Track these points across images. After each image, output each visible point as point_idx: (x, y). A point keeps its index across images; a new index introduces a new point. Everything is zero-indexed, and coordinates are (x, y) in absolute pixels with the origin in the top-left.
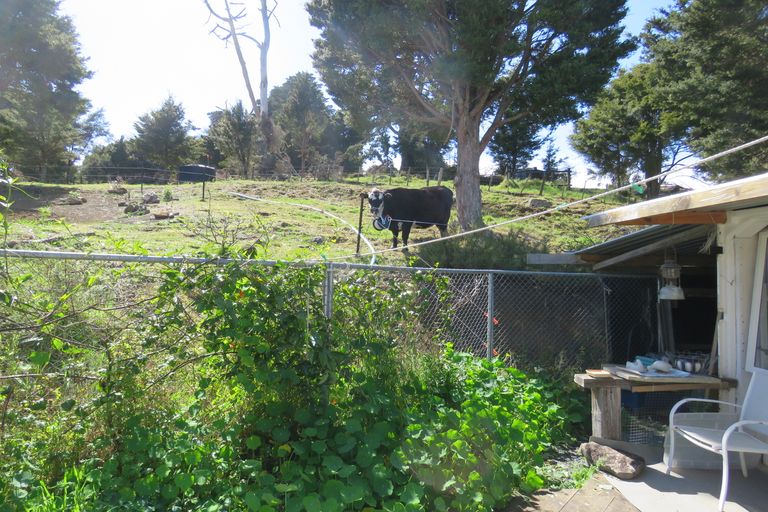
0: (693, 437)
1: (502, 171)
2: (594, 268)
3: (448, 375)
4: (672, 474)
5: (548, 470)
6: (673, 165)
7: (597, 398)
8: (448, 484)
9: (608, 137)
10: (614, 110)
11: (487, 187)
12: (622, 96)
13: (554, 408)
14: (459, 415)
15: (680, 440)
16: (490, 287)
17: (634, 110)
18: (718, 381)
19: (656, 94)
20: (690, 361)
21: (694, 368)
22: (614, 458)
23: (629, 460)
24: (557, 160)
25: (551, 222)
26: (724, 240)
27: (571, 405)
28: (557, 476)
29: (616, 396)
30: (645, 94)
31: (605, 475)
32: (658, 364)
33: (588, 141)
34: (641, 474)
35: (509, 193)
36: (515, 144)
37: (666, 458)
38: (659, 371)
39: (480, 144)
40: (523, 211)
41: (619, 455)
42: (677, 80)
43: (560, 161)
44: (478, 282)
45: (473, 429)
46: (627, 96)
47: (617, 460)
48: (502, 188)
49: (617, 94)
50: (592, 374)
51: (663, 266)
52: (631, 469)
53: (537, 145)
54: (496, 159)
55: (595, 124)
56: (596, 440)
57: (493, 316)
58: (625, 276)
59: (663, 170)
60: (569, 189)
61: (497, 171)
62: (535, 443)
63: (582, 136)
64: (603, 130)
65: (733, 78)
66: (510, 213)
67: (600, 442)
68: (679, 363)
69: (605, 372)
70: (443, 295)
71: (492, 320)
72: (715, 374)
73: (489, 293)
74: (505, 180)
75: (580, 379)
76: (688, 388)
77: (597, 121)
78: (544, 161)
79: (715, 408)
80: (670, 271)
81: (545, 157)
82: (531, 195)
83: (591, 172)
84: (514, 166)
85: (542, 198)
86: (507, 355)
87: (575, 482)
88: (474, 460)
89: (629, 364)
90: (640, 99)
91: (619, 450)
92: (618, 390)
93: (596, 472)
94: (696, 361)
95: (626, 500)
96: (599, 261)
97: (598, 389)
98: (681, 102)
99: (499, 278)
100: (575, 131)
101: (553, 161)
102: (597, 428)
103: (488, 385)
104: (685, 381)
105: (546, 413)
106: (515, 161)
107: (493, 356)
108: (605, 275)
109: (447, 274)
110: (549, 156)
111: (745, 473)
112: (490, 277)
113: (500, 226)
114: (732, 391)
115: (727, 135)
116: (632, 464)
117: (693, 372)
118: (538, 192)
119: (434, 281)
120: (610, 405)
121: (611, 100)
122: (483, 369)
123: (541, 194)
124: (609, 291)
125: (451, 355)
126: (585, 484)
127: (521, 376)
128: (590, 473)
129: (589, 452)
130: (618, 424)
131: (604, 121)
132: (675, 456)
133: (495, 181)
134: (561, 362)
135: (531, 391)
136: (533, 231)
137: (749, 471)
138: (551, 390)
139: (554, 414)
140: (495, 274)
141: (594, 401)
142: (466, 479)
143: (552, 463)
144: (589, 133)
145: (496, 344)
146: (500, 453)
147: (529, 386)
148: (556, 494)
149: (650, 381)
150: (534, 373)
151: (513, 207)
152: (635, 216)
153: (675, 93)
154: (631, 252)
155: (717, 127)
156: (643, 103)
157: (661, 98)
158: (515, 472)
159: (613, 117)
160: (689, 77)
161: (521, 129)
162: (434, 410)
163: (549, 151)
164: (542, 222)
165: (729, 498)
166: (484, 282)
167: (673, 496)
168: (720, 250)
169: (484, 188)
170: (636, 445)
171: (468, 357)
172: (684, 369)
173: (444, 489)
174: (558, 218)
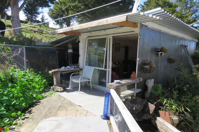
0: (74, 81)
1: (28, 19)
2: (54, 47)
3: (12, 75)
4: (71, 89)
5: (43, 95)
6: (73, 24)
7: (55, 76)
8: (13, 102)
9: (58, 15)
10: (59, 7)
11: (23, 24)
12: (61, 4)
13: (45, 80)
14: (16, 85)
15: (72, 82)
16: (24, 51)
17: (64, 8)
18: (79, 69)
19: (68, 5)
20: (74, 66)
21: (75, 67)
22: (59, 88)
23: (62, 88)
24: (45, 19)
25: (43, 35)
26: (80, 40)
27: (49, 80)
28: (46, 95)
29: (59, 75)
30: (66, 5)
31: (57, 92)
32: (68, 67)
33: (53, 14)
34: (65, 90)
35: (31, 27)
36: (32, 12)
37: (69, 86)
38: (68, 68)
39: (19, 8)
40: (35, 32)
41: (60, 88)
42: (73, 3)
43: (46, 19)
44: (20, 49)
45: (21, 88)
46: (62, 4)
47: (60, 89)
48: (28, 24)
49: (60, 3)
50: (53, 71)
51: (68, 45)
52: (62, 90)
53: (38, 13)
54: (26, 16)
55: (54, 10)
56: (55, 85)
57: (26, 59)
58: (61, 48)
59: (71, 25)
60: (48, 27)
61: (26, 19)
62: (39, 89)
63: (51, 13)
64: (56, 12)
65: (84, 5)
66: (31, 32)
67: (56, 86)
68: (72, 66)
69: (56, 70)
70: (8, 53)
71: (26, 60)
72: (79, 68)
73: (24, 53)
74: (29, 22)
75: (50, 72)
76: (74, 71)
77: (55, 9)
78: (41, 19)
79: (79, 74)
80: (70, 46)
81: (41, 18)
82: (37, 28)
83: (54, 23)
84: (32, 19)
85: (41, 29)
86: (31, 69)
87: (50, 95)
88: (22, 95)
89: (62, 67)
90: (65, 6)
91: (60, 87)
92: (59, 73)
93: (55, 92)
94: (75, 65)
95: (61, 96)
96: (55, 45)
97: (55, 74)
98: (74, 8)
99: (27, 48)
100: (49, 11)
101: (44, 19)
102: (55, 83)
103: (25, 77)
104: (73, 70)
105: (43, 82)
106: (32, 17)
107: (26, 70)
108: (57, 48)
109: (9, 46)
110: (43, 17)
111: (83, 86)
112: (24, 48)
113: (28, 35)
114: (82, 71)
115: (83, 18)
116: (63, 89)
117: (75, 68)
118: (40, 27)
119: (4, 48)
120: (58, 77)
121: (58, 4)
122: (24, 73)
123: (40, 28)
124: (58, 52)
125: (12, 71)
126: (52, 95)
127: (35, 74)
128: (54, 93)
129: (53, 88)
130: (60, 81)
131: (57, 10)
132: (71, 85)
133: (26, 22)
134: (46, 70)
135: (38, 77)
136: (38, 37)
137: (84, 86)
138: (44, 77)
139: (45, 82)
140: (26, 47)
141: (54, 77)
142: (19, 100)
143: (44, 93)
144: (53, 13)
145: (28, 67)
146: (29, 92)
147: (38, 76)
148: (45, 99)
149: (66, 70)
150: (39, 73)
151: (32, 30)
152: (62, 32)
153: (72, 6)
154: (62, 43)
155: (81, 16)
156: (66, 7)
157: (69, 7)
158: (34, 96)
159: (59, 9)
160: (75, 3)
161: (33, 8)
162: (8, 85)
163: (42, 16)
164: (41, 35)
165: (80, 91)
166: (22, 49)
167: (71, 93)
168: (80, 42)
169: (22, 24)
170: (63, 85)
171: (19, 71)
172: (73, 67)
173: (12, 104)
174: (45, 34)
